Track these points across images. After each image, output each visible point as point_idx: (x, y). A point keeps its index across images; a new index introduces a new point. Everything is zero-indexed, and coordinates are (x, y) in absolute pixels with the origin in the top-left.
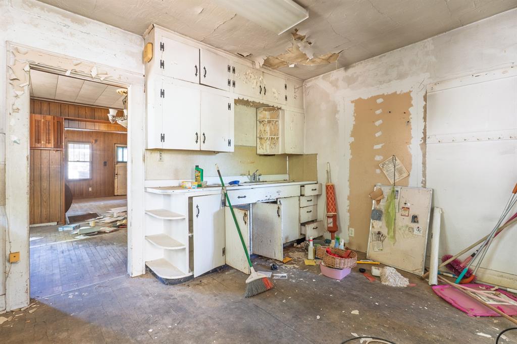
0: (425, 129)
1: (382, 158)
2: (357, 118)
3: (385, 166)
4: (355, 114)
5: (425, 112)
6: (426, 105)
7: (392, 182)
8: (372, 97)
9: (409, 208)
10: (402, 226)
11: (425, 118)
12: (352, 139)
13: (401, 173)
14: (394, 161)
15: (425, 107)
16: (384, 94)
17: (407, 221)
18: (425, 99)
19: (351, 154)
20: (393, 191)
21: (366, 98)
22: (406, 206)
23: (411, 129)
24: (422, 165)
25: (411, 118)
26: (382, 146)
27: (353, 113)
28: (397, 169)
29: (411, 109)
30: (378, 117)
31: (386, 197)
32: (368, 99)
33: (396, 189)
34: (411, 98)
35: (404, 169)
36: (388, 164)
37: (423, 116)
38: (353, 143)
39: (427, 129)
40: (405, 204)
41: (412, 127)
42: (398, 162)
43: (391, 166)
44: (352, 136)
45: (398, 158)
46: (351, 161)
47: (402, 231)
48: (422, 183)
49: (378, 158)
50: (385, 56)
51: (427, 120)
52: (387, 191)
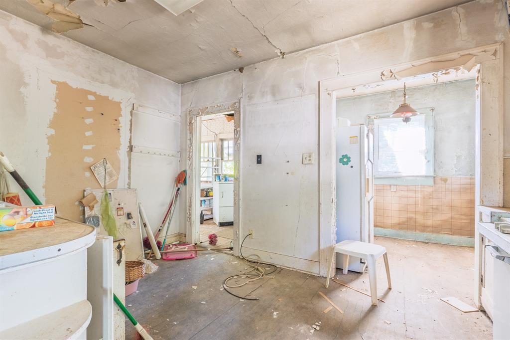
0: (130, 139)
1: (92, 160)
2: (59, 106)
3: (96, 169)
4: (58, 100)
5: (131, 124)
6: (132, 119)
7: (103, 185)
8: (82, 90)
9: (122, 208)
10: (121, 226)
11: (131, 130)
12: (52, 132)
13: (111, 176)
14: (105, 164)
15: (131, 121)
16: (108, 97)
17: (124, 219)
18: (131, 115)
19: (50, 151)
20: (106, 194)
21: (75, 87)
22: (120, 206)
23: (120, 137)
24: (128, 169)
25: (121, 127)
26: (93, 148)
27: (54, 97)
28: (108, 172)
29: (120, 118)
30: (89, 115)
31: (100, 201)
32: (77, 89)
33: (108, 192)
34: (120, 109)
35: (114, 172)
36: (99, 167)
37: (129, 128)
38: (52, 135)
39: (132, 139)
40: (119, 204)
41: (121, 135)
42: (109, 165)
43: (102, 169)
44: (50, 127)
45: (109, 162)
46: (49, 161)
47: (121, 230)
48: (128, 184)
49: (88, 160)
50: (98, 53)
51: (132, 132)
52: (99, 194)
